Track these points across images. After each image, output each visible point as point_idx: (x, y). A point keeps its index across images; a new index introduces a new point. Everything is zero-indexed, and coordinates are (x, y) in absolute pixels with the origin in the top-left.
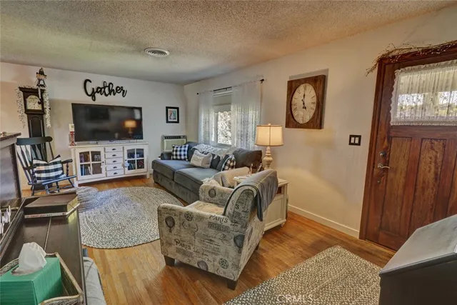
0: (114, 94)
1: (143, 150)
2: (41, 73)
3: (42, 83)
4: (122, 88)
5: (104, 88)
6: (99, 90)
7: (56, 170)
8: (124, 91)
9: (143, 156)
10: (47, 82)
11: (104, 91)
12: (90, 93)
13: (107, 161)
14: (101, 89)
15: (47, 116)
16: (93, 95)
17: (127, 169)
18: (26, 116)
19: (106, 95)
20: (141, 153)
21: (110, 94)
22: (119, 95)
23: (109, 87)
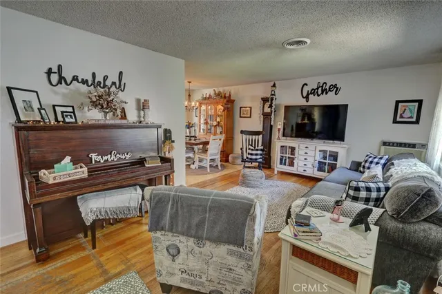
0: (326, 93)
1: (337, 153)
2: (274, 86)
3: (273, 93)
4: (335, 86)
5: (318, 89)
6: (313, 92)
7: (256, 155)
8: (337, 88)
9: (336, 160)
10: (277, 91)
11: (317, 92)
12: (305, 95)
13: (300, 157)
14: (315, 90)
15: (273, 117)
16: (307, 98)
17: (316, 169)
18: (262, 116)
19: (318, 95)
20: (334, 156)
21: (322, 93)
22: (331, 94)
23: (322, 86)
